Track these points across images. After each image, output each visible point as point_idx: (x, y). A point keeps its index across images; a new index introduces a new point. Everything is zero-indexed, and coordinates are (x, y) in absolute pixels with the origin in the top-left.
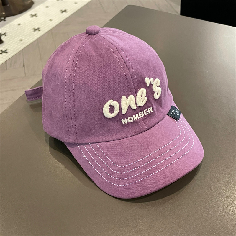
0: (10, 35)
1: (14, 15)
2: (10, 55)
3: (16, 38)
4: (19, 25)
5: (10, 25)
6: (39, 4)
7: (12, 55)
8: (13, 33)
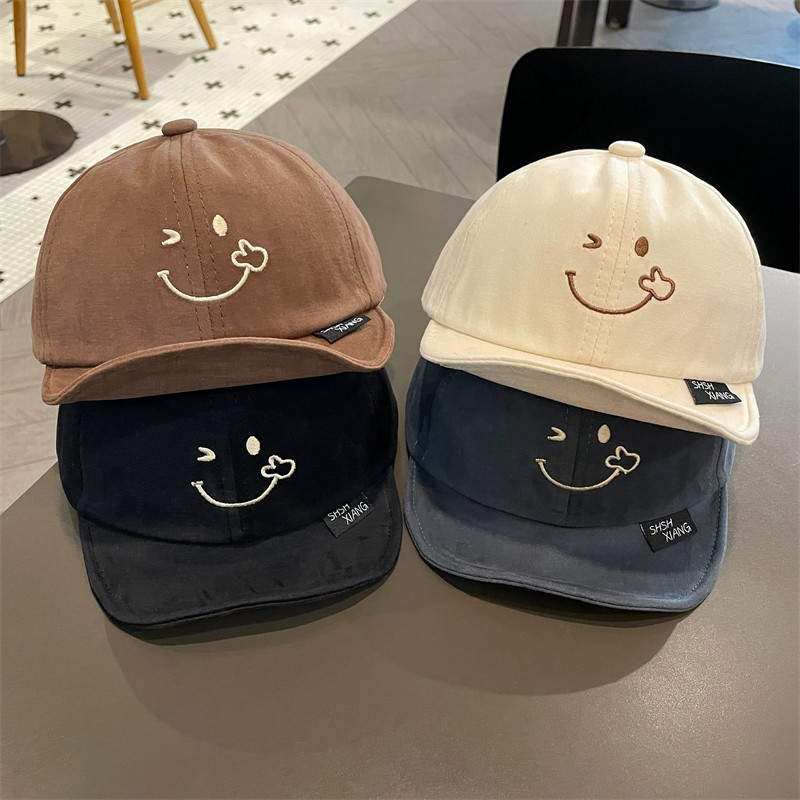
0: (11, 228)
1: (19, 171)
2: (8, 287)
3: (27, 239)
4: (35, 198)
5: (8, 200)
6: (93, 139)
7: (17, 286)
8: (18, 223)
